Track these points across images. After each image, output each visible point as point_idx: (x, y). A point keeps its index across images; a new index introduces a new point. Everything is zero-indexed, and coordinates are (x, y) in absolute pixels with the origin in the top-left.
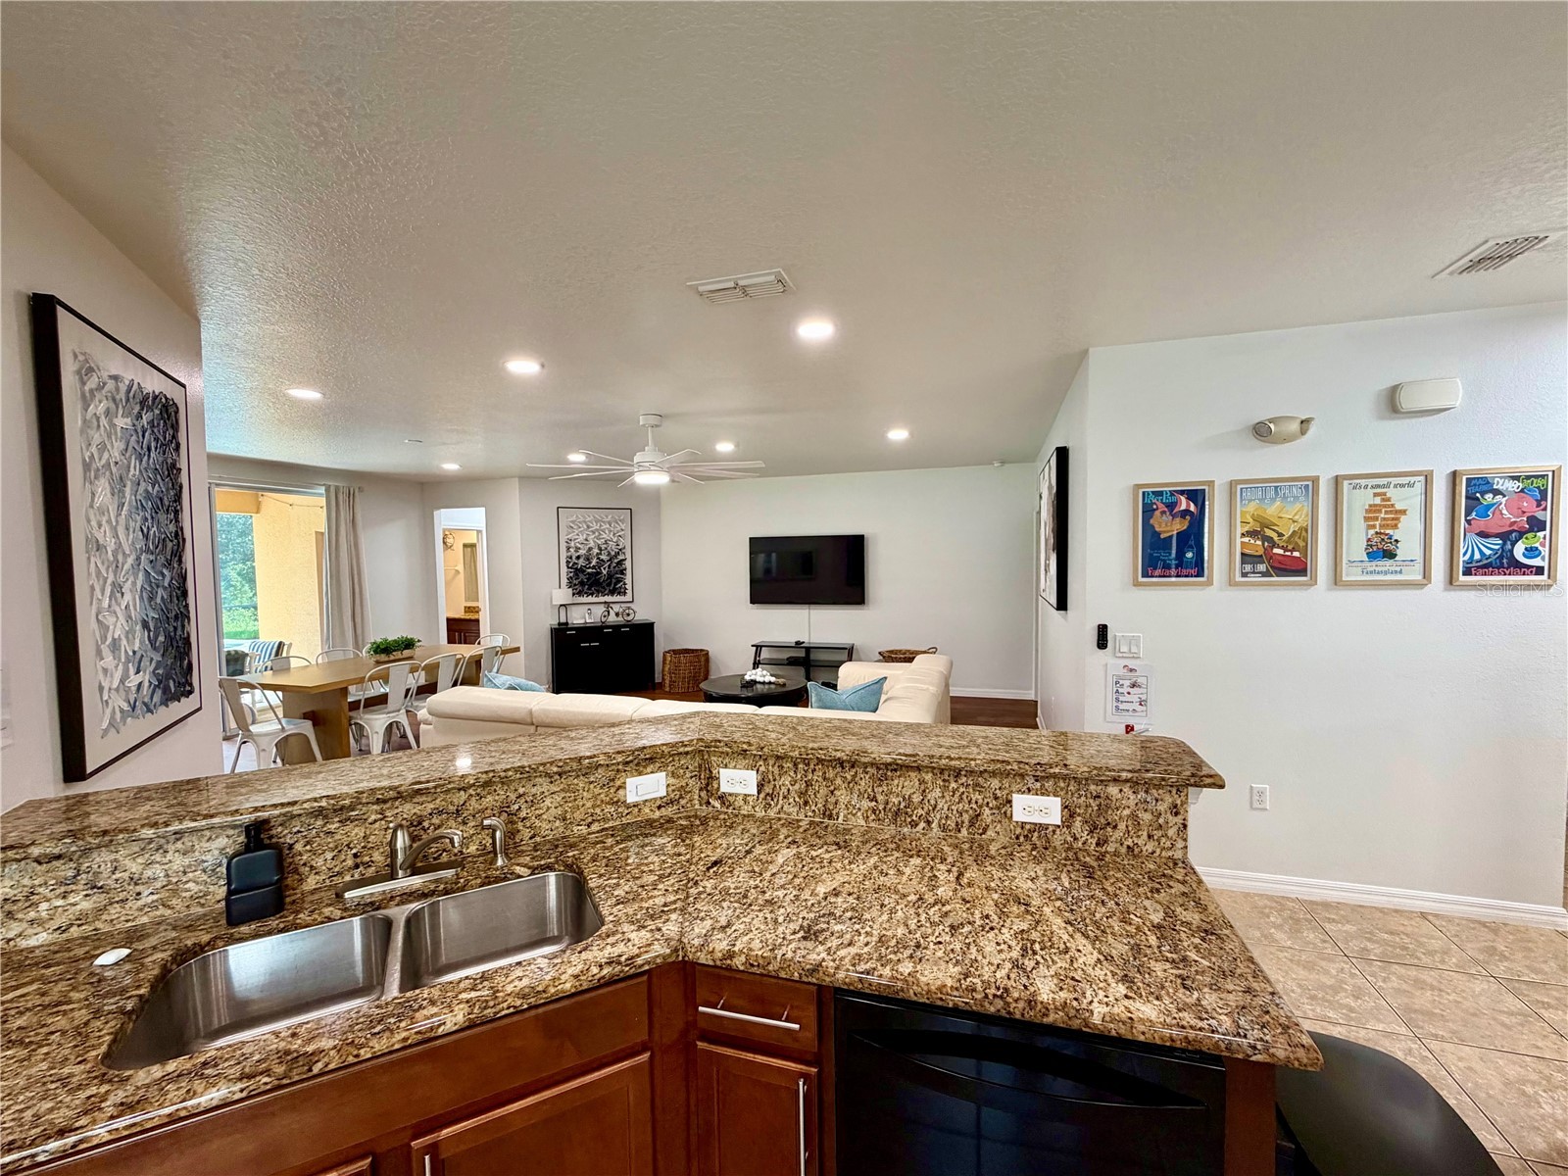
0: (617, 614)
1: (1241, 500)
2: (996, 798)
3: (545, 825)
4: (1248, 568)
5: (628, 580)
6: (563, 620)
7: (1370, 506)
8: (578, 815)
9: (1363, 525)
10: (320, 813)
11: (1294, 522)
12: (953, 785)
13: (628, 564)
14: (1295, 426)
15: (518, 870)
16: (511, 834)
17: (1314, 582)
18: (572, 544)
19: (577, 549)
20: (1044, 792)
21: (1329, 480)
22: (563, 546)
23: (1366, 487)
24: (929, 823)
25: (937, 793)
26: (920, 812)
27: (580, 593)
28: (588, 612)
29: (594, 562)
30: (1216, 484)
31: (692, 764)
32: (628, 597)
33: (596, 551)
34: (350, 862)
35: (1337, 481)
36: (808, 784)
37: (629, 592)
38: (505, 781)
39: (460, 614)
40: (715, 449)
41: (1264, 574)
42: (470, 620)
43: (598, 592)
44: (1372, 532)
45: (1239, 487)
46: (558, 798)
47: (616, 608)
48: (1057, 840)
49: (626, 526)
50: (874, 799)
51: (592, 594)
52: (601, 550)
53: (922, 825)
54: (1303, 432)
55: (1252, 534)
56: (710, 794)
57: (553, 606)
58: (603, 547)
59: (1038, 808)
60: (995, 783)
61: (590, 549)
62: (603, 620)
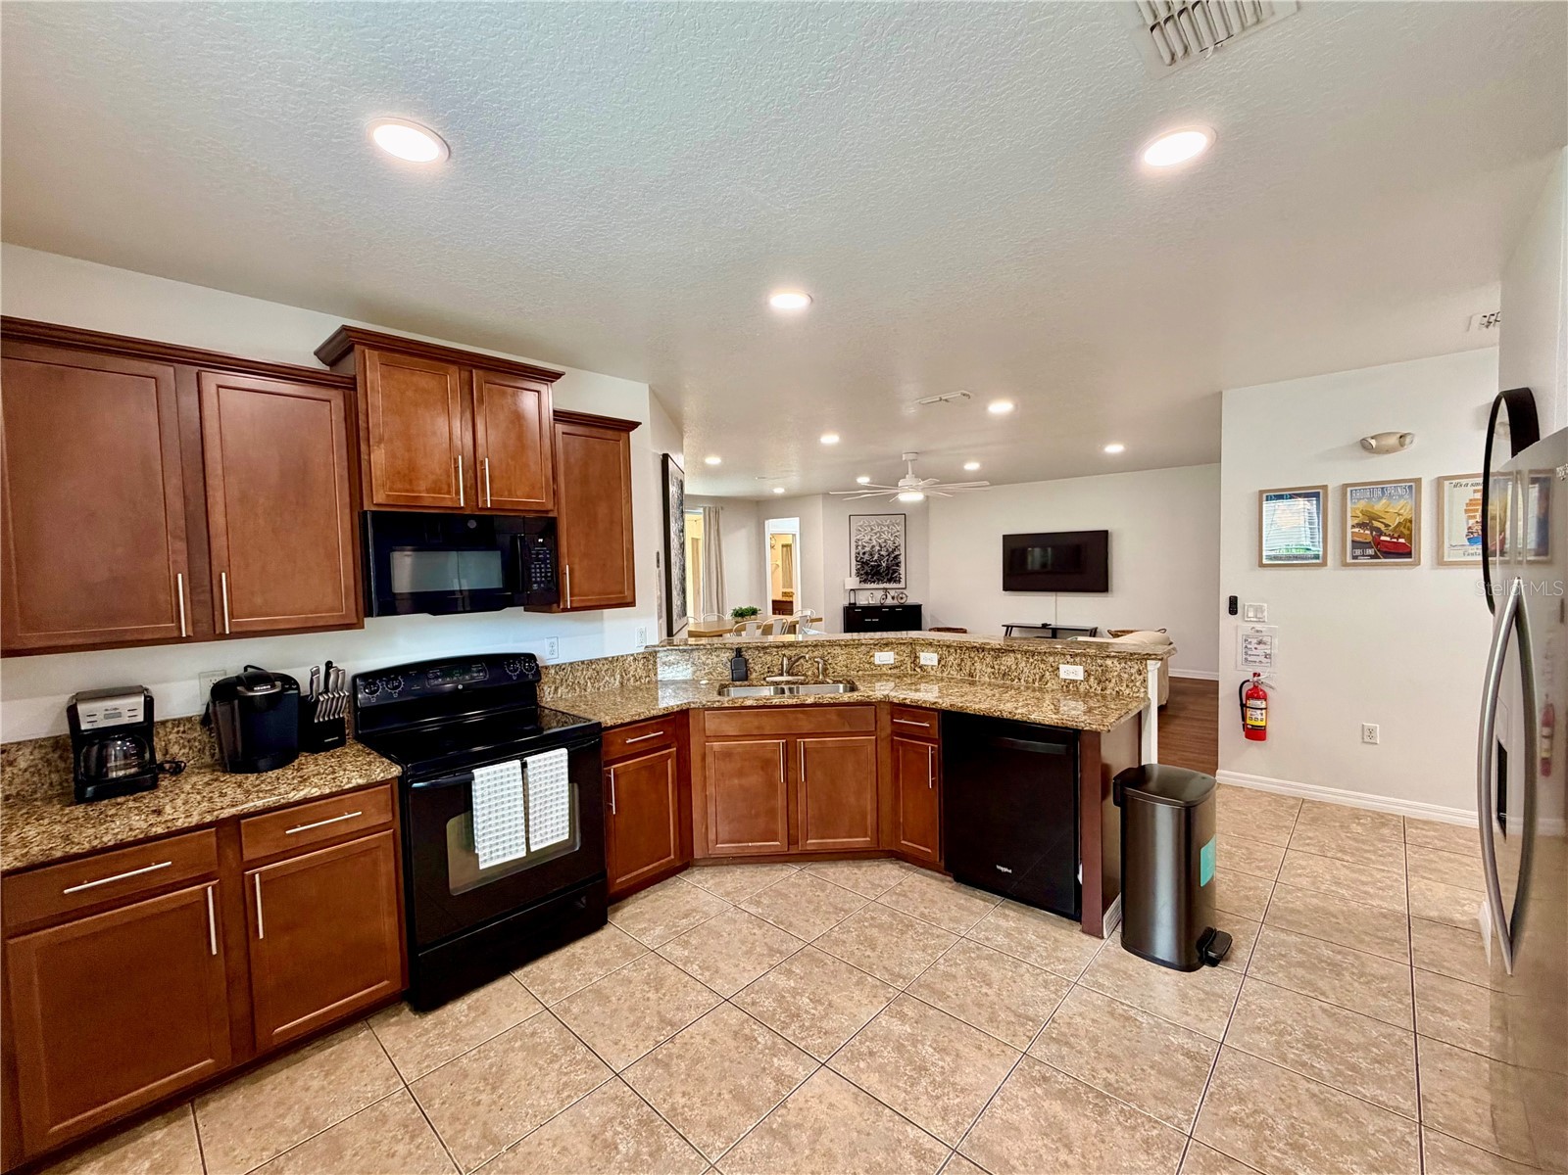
0: (893, 598)
1: (1352, 499)
2: (1052, 666)
3: (839, 668)
4: (1358, 552)
5: (902, 570)
6: (852, 601)
7: (1471, 500)
8: (853, 666)
9: (1464, 516)
10: (757, 648)
11: (1399, 515)
12: (1031, 660)
13: (902, 558)
14: (1393, 441)
15: (828, 680)
16: (825, 669)
17: (1418, 563)
18: (860, 543)
19: (864, 547)
20: (1075, 663)
21: (1432, 481)
22: (853, 545)
23: (1467, 485)
24: (1020, 679)
25: (1024, 664)
26: (1015, 674)
27: (865, 581)
28: (871, 596)
29: (876, 558)
30: (1330, 488)
31: (908, 650)
32: (902, 585)
33: (878, 548)
34: (766, 670)
35: (1439, 482)
36: (962, 660)
37: (903, 580)
38: (823, 646)
39: (779, 598)
40: (963, 469)
41: (1372, 557)
42: (786, 602)
43: (879, 580)
44: (1472, 522)
45: (1349, 489)
46: (844, 657)
47: (892, 593)
48: (1082, 689)
49: (901, 528)
50: (993, 667)
51: (874, 582)
52: (881, 547)
53: (1016, 680)
54: (1402, 445)
55: (1361, 525)
56: (916, 665)
57: (845, 590)
58: (883, 545)
59: (1072, 672)
60: (1051, 659)
61: (873, 547)
62: (882, 602)
